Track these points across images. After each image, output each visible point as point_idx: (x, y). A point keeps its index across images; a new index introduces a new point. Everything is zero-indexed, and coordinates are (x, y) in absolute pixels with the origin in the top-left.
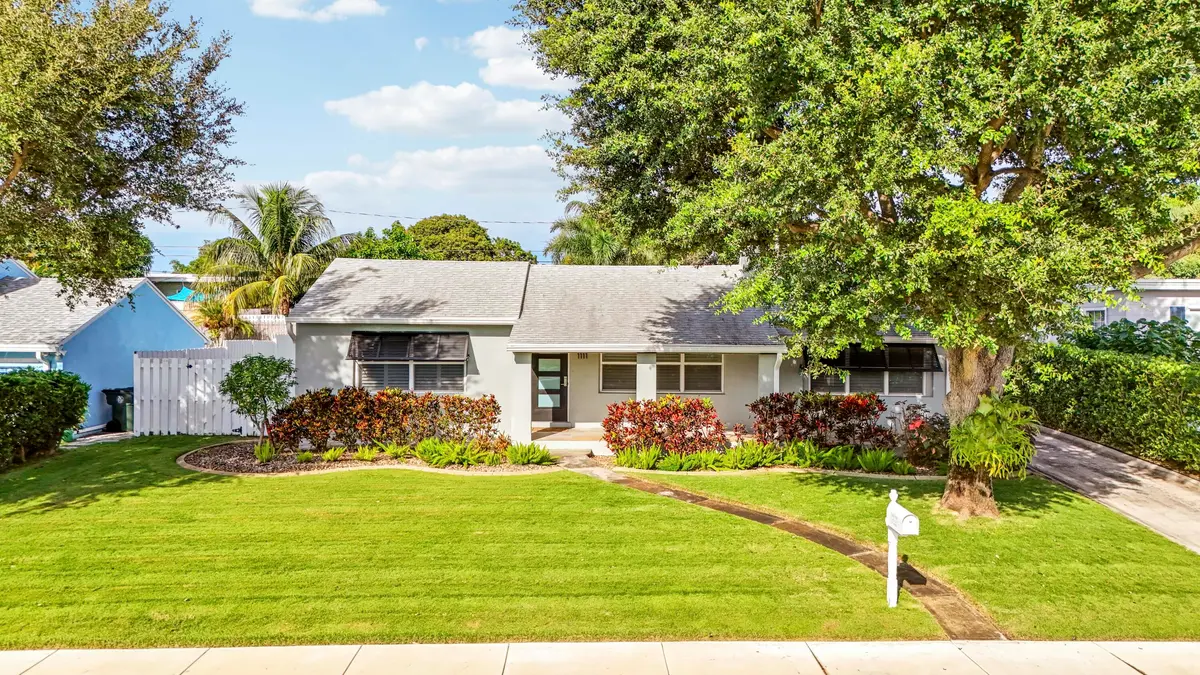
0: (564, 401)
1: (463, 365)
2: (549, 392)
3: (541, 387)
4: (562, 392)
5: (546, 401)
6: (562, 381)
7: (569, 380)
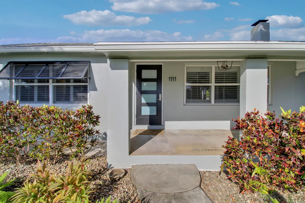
0: (159, 110)
1: (87, 86)
2: (149, 104)
3: (143, 101)
4: (158, 105)
5: (146, 111)
6: (158, 97)
7: (162, 97)
